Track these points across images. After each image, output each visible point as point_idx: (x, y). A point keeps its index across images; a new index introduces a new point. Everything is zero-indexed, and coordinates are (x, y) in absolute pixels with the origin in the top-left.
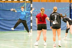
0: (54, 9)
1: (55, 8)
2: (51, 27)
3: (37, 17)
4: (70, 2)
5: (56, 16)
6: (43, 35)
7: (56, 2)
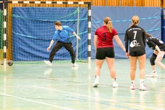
0: (133, 21)
1: (136, 18)
2: (127, 54)
3: (96, 34)
4: (162, 7)
5: (136, 32)
6: (110, 68)
7: (135, 6)
